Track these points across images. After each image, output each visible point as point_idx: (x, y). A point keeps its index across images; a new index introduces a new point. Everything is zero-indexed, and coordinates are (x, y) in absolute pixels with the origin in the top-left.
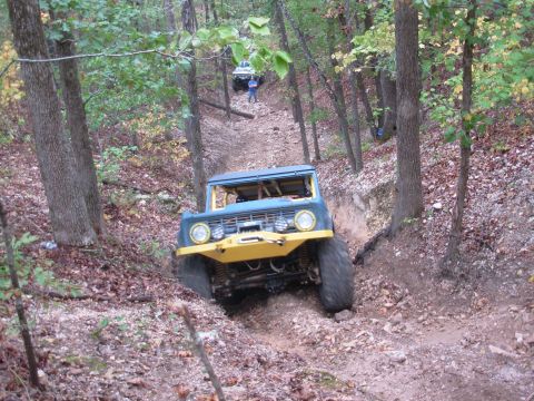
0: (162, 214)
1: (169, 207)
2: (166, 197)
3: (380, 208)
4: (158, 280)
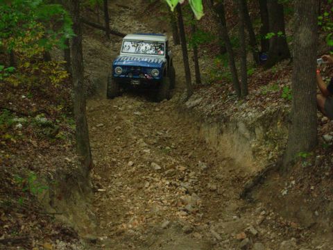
0: (39, 138)
1: (47, 131)
2: (44, 120)
3: (266, 138)
4: (34, 216)
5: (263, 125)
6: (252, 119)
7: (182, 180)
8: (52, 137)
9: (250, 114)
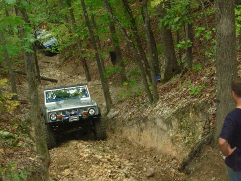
0: (4, 147)
1: (10, 141)
2: (6, 133)
5: (177, 117)
6: (167, 114)
7: (120, 167)
8: (14, 145)
9: (165, 112)
